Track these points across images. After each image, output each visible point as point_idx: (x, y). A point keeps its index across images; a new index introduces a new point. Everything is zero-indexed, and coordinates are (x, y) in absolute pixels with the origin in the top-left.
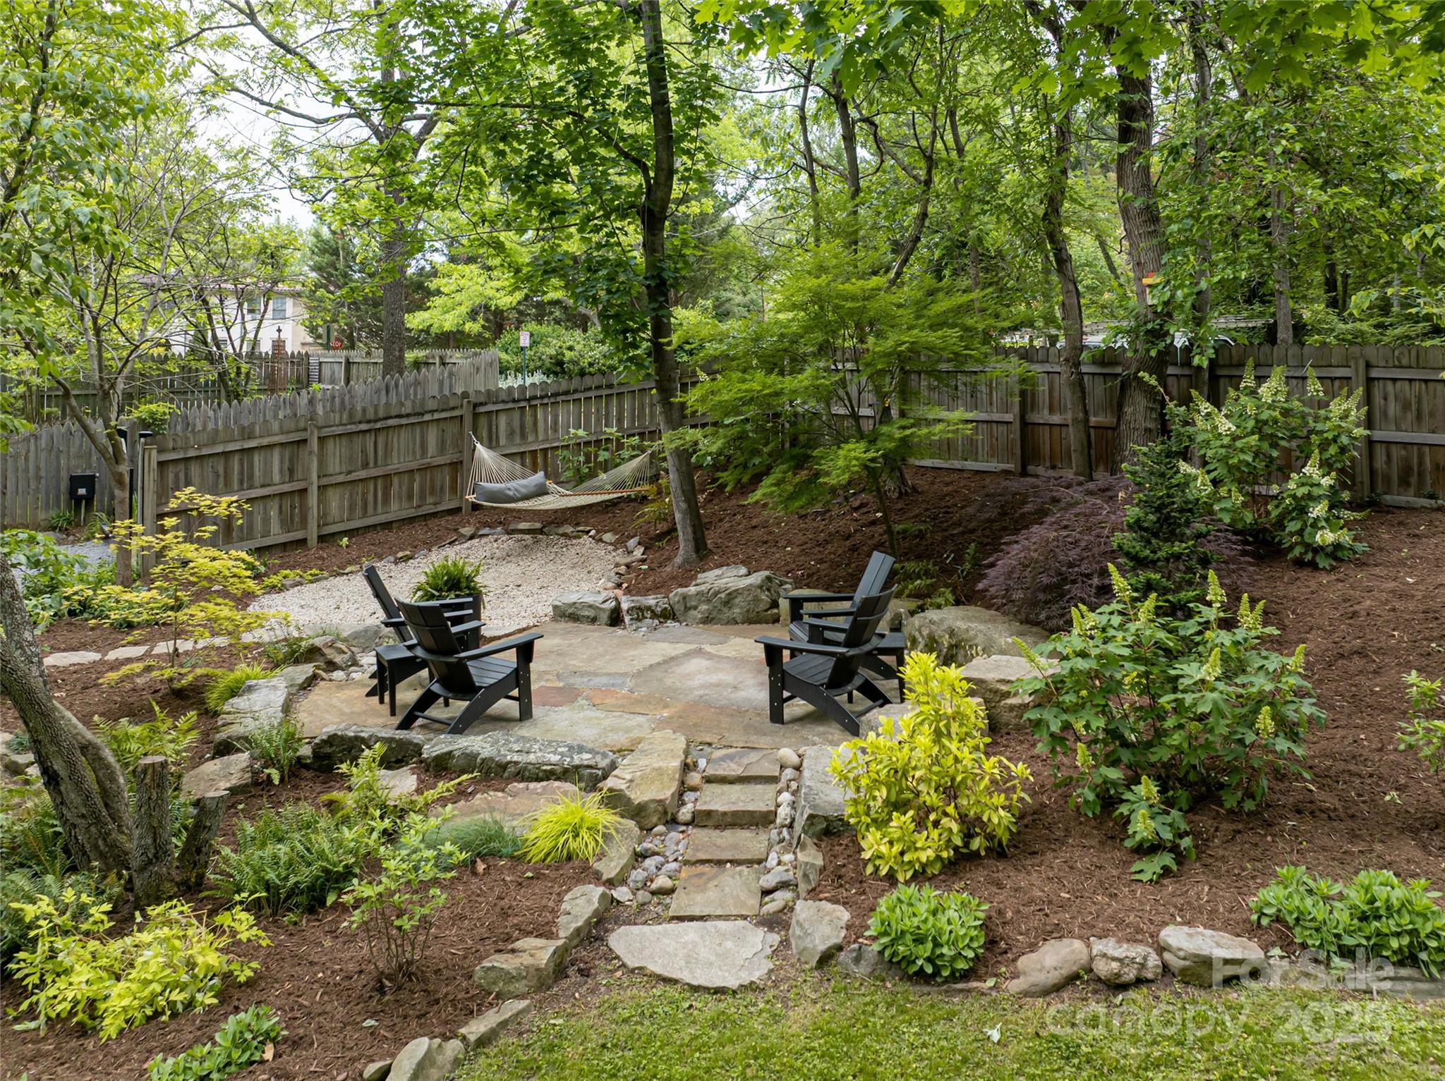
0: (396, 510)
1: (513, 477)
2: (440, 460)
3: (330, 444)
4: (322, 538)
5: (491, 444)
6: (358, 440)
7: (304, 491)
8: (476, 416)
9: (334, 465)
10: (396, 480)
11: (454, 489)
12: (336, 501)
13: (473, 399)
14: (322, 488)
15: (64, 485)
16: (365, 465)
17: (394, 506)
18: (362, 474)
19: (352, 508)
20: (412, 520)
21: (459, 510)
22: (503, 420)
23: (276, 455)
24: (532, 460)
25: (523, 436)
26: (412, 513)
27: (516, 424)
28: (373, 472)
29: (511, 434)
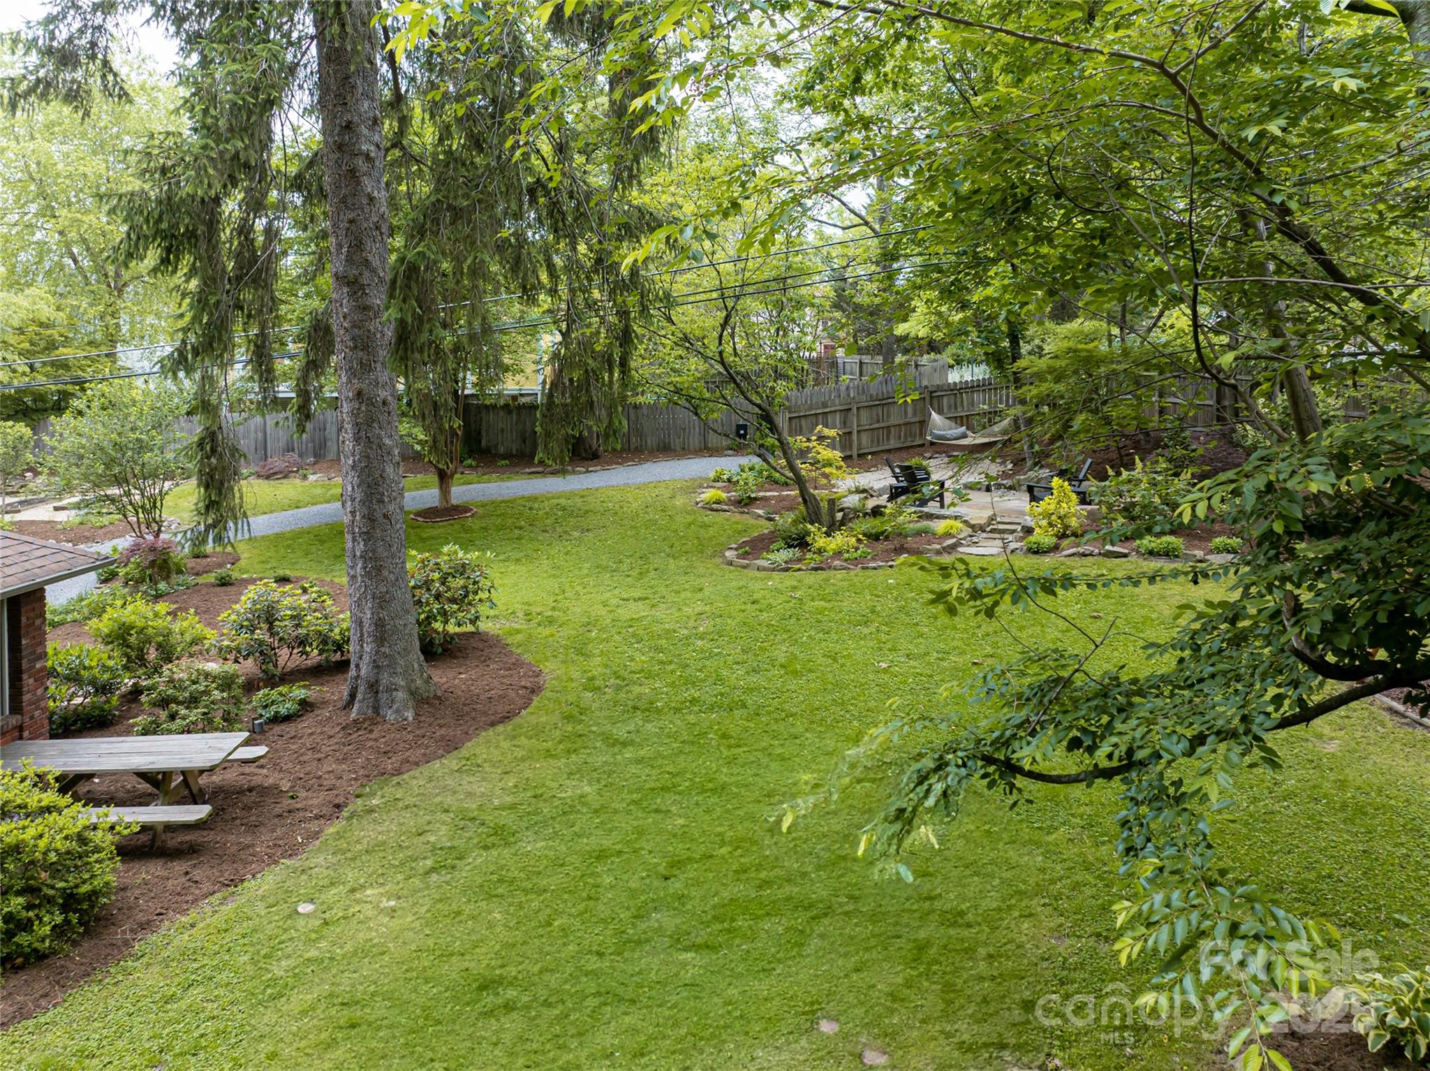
0: (893, 444)
1: (951, 429)
2: (914, 420)
3: (862, 411)
4: (859, 455)
5: (940, 412)
6: (874, 409)
7: (850, 433)
8: (932, 398)
9: (864, 421)
10: (892, 430)
11: (921, 434)
12: (865, 438)
13: (931, 389)
14: (859, 432)
15: (734, 428)
16: (878, 422)
17: (892, 442)
18: (877, 426)
19: (872, 441)
20: (900, 449)
21: (923, 445)
22: (945, 400)
23: (838, 415)
24: (959, 420)
25: (956, 408)
26: (900, 445)
27: (952, 402)
28: (882, 425)
29: (950, 407)
